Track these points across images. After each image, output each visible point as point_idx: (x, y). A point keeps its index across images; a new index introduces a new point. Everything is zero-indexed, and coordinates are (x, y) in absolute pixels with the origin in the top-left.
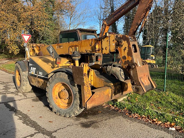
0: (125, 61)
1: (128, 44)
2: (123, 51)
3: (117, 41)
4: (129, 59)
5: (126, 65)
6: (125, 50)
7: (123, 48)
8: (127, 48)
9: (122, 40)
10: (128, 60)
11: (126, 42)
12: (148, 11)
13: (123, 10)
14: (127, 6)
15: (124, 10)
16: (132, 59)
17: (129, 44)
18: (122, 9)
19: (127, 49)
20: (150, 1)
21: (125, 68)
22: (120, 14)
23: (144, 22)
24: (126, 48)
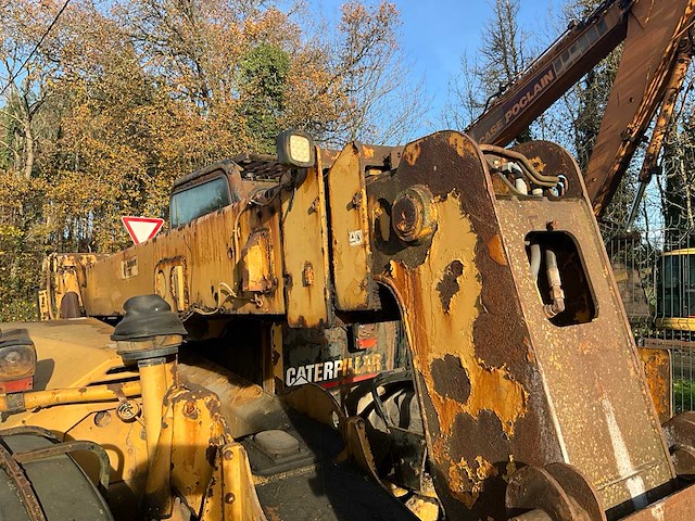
0: (463, 422)
1: (476, 228)
2: (432, 301)
3: (384, 203)
4: (498, 400)
5: (475, 467)
6: (448, 288)
7: (431, 273)
8: (470, 269)
9: (420, 190)
10: (489, 405)
11: (453, 202)
12: (682, 61)
13: (545, 80)
14: (566, 57)
15: (551, 78)
16: (528, 404)
17: (485, 231)
18: (541, 76)
19: (470, 286)
20: (688, 11)
21: (469, 503)
22: (530, 98)
23: (663, 122)
24: (457, 268)
